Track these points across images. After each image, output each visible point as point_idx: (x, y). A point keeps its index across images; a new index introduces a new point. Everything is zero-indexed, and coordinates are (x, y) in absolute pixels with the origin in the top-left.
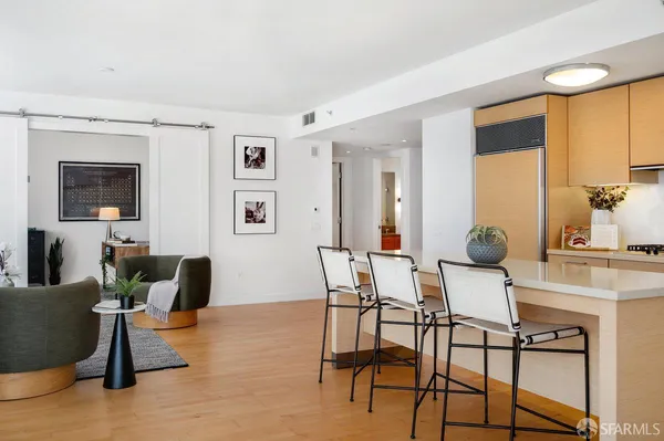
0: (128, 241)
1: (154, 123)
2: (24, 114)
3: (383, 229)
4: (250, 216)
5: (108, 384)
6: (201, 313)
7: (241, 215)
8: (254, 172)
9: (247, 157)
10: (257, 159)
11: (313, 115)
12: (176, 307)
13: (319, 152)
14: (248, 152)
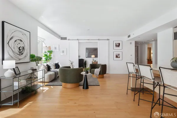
0: (95, 61)
1: (99, 40)
2: (78, 40)
3: (148, 60)
4: (117, 57)
5: (83, 88)
6: (105, 75)
7: (115, 56)
8: (117, 48)
9: (116, 45)
10: (118, 45)
11: (130, 35)
12: (100, 74)
13: (132, 43)
14: (116, 44)
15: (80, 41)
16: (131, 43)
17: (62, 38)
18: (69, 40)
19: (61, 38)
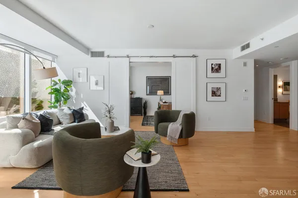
0: (165, 102)
1: (174, 56)
2: (128, 57)
4: (214, 94)
7: (210, 93)
8: (216, 75)
9: (212, 68)
10: (217, 69)
13: (248, 64)
14: (213, 66)
15: (132, 60)
16: (245, 64)
17: (95, 54)
18: (108, 56)
19: (92, 53)
